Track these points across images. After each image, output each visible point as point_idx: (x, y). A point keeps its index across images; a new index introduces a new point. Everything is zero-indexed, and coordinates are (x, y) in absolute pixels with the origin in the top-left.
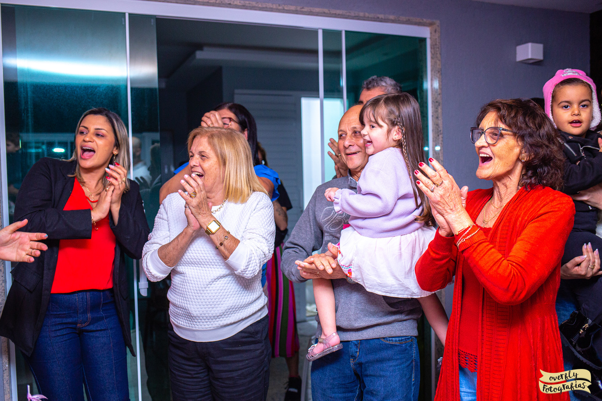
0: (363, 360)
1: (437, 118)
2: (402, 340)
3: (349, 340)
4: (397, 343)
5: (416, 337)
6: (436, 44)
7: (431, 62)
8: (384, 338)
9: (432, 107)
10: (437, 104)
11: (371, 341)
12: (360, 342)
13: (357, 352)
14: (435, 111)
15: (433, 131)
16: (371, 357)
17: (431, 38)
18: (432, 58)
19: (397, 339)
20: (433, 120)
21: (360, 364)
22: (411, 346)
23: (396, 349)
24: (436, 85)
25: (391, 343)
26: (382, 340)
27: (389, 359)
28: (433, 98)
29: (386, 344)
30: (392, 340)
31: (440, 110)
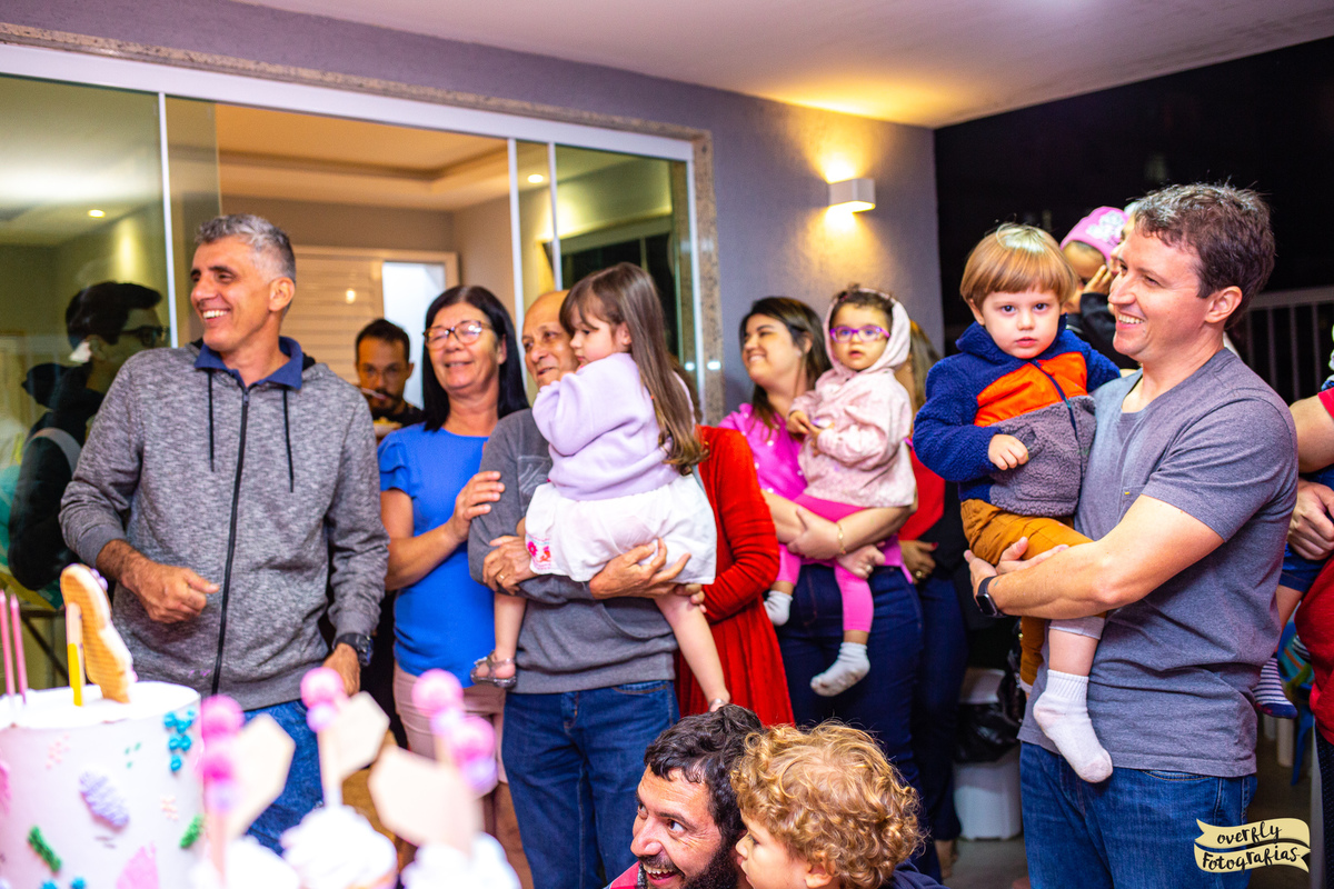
0: (585, 723)
1: (712, 307)
2: (647, 687)
3: (560, 691)
4: (640, 693)
5: (670, 681)
6: (706, 174)
7: (697, 205)
8: (617, 686)
9: (701, 287)
10: (710, 283)
11: (597, 693)
12: (580, 693)
13: (573, 711)
14: (707, 295)
15: (704, 330)
16: (597, 718)
17: (695, 162)
18: (698, 198)
19: (640, 686)
20: (703, 311)
21: (579, 731)
22: (663, 696)
23: (640, 702)
24: (709, 245)
25: (629, 692)
26: (616, 689)
27: (629, 720)
28: (702, 270)
29: (621, 695)
30: (631, 688)
31: (717, 292)
